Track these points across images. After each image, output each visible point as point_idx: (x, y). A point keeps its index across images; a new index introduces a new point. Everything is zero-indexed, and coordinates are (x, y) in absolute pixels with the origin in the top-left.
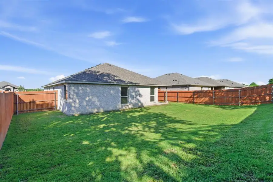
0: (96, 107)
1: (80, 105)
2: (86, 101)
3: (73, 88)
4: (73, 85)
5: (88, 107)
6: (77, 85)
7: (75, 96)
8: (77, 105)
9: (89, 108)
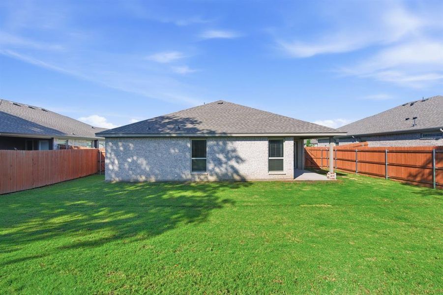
0: (143, 172)
1: (120, 168)
2: (129, 162)
3: (110, 144)
4: (111, 139)
5: (131, 172)
6: (116, 140)
7: (113, 155)
8: (116, 168)
9: (133, 174)
